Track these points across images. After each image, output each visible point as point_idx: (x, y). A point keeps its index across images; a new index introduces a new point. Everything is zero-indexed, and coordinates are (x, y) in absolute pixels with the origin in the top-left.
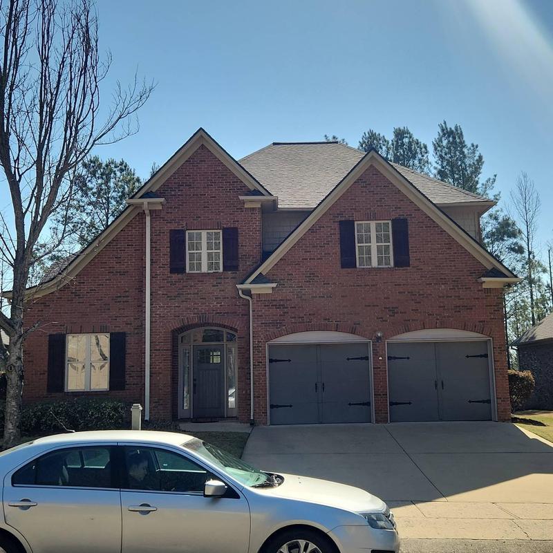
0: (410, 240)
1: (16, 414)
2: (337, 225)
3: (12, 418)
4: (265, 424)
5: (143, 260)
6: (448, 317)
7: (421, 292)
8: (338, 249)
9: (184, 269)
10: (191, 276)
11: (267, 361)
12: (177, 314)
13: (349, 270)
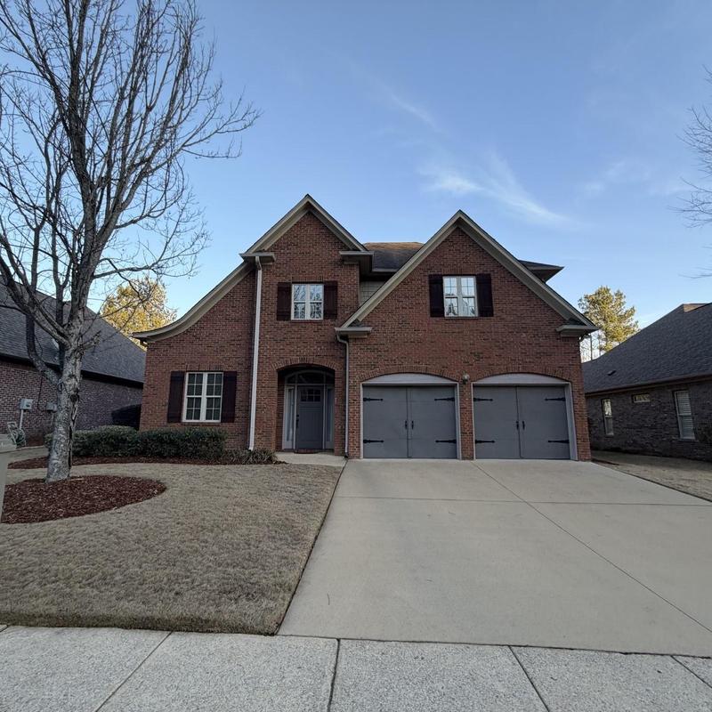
0: (494, 293)
1: (63, 441)
2: (427, 278)
3: (57, 445)
4: (359, 458)
5: (254, 309)
6: (530, 362)
7: (505, 340)
8: (428, 300)
9: (290, 316)
10: (295, 323)
11: (362, 399)
12: (282, 356)
13: (438, 319)
